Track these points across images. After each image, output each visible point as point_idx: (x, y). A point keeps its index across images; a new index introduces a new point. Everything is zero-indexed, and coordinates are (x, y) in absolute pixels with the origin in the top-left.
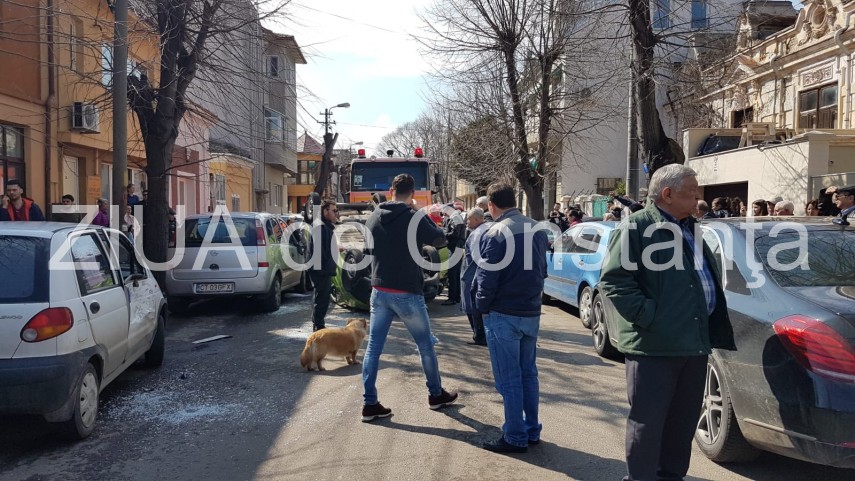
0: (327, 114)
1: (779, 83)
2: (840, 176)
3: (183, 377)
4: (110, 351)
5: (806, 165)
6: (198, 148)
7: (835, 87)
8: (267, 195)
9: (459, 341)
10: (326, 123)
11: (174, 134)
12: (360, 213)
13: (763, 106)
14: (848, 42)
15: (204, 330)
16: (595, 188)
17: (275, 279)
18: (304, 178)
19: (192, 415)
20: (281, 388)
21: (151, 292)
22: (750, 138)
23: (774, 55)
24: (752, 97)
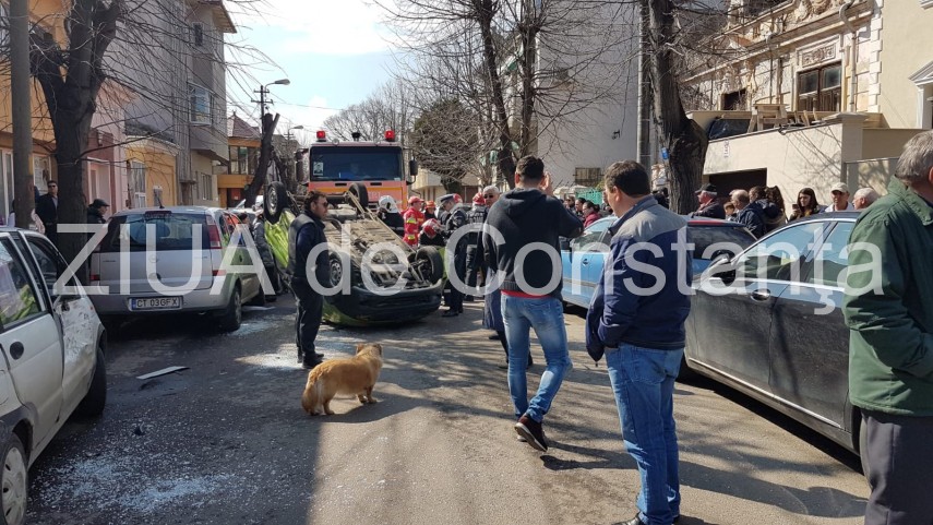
0: (263, 91)
1: (775, 62)
2: (880, 162)
3: (138, 432)
4: (40, 410)
5: (839, 149)
6: (112, 129)
7: (837, 68)
8: (194, 187)
9: (486, 364)
10: (262, 102)
11: (91, 109)
12: (336, 208)
13: (757, 89)
14: (853, 18)
15: (147, 359)
16: (573, 179)
17: (234, 291)
18: (234, 167)
19: (168, 495)
20: (283, 444)
21: (86, 316)
22: (761, 120)
23: (770, 33)
24: (744, 79)
